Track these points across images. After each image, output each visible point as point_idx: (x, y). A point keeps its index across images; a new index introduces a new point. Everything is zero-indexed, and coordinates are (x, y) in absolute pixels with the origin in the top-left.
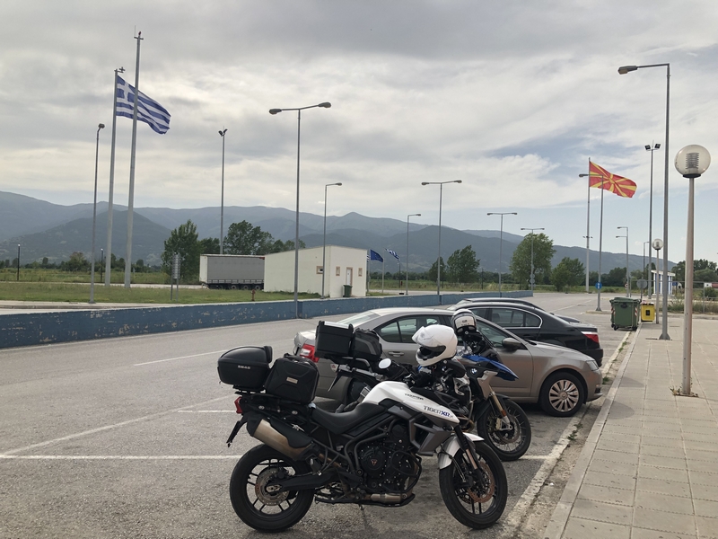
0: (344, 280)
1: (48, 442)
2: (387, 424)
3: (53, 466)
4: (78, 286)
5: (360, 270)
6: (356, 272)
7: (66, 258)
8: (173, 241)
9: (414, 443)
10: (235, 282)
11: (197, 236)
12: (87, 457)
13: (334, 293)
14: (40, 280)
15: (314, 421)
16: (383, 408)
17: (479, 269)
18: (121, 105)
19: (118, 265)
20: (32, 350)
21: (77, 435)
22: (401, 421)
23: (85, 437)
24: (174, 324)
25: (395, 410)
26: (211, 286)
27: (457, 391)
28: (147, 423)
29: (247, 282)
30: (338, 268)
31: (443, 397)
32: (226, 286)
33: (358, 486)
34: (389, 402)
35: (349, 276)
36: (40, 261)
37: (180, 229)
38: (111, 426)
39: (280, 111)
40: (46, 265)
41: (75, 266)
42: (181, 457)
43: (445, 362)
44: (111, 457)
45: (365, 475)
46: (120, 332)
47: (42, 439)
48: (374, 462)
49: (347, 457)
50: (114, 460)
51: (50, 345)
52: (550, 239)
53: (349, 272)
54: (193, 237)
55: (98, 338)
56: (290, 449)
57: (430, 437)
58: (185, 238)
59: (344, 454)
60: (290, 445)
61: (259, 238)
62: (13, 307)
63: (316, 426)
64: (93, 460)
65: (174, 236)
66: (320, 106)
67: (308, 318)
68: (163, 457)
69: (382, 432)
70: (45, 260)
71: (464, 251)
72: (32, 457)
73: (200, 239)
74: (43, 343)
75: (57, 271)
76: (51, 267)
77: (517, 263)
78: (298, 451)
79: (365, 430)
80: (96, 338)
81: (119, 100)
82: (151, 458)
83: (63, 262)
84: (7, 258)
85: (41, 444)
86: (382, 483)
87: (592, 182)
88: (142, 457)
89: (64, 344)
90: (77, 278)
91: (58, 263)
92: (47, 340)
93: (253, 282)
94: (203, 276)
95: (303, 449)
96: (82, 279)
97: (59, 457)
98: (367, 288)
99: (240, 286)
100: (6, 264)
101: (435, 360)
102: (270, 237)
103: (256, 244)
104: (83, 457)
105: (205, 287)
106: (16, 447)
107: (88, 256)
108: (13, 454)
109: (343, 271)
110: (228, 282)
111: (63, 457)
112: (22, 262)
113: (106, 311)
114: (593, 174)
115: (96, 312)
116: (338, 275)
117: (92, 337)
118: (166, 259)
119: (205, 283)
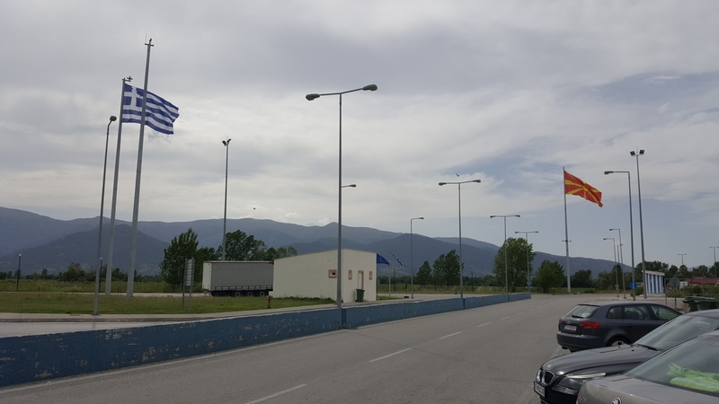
0: (356, 285)
4: (77, 295)
5: (371, 273)
6: (366, 276)
7: (64, 269)
10: (239, 288)
11: (197, 244)
13: (348, 299)
14: (39, 290)
17: (464, 273)
19: (119, 276)
24: (211, 343)
26: (214, 293)
29: (252, 288)
30: (350, 272)
32: (230, 293)
35: (360, 280)
36: (40, 272)
37: (181, 237)
39: (318, 96)
40: (45, 276)
41: (72, 276)
46: (144, 358)
52: (529, 243)
53: (360, 275)
54: (193, 244)
55: (115, 368)
58: (185, 246)
65: (174, 244)
66: (366, 89)
67: (353, 328)
70: (45, 271)
71: (449, 255)
73: (198, 248)
74: (40, 380)
75: (56, 281)
76: (50, 278)
81: (126, 107)
83: (61, 273)
84: (10, 270)
87: (568, 189)
89: (69, 380)
90: (75, 288)
91: (56, 274)
92: (45, 374)
93: (258, 288)
94: (207, 283)
96: (80, 288)
98: (377, 292)
99: (244, 293)
100: (9, 276)
102: (263, 245)
103: (250, 252)
105: (208, 295)
107: (85, 268)
109: (355, 274)
110: (232, 288)
112: (24, 273)
113: (127, 330)
114: (569, 183)
115: (113, 332)
116: (350, 279)
117: (107, 368)
118: (165, 268)
119: (208, 290)
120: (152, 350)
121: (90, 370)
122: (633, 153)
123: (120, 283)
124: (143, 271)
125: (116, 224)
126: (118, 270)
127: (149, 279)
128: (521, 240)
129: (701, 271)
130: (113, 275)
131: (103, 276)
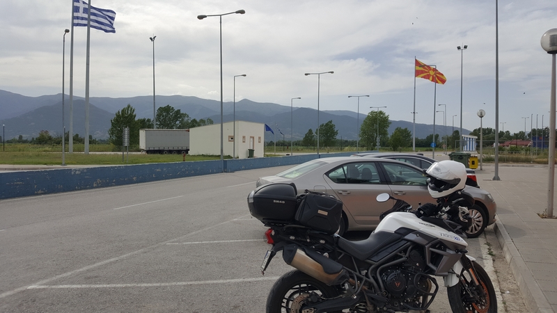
0: (248, 146)
1: (69, 273)
2: (405, 251)
3: (82, 294)
4: (49, 154)
5: (260, 138)
6: (256, 140)
7: (36, 135)
8: (117, 120)
9: (431, 265)
10: (166, 149)
11: (135, 116)
12: (108, 286)
13: (242, 155)
14: (20, 150)
15: (340, 249)
16: (399, 236)
17: (338, 137)
18: (78, 18)
19: (78, 140)
20: (30, 199)
21: (91, 267)
22: (417, 247)
23: (99, 268)
24: (135, 178)
25: (411, 237)
26: (148, 152)
27: (461, 219)
28: (145, 254)
29: (176, 148)
30: (244, 137)
31: (450, 224)
32: (160, 152)
33: (385, 306)
34: (405, 231)
35: (252, 143)
36: (17, 137)
37: (123, 111)
38: (117, 259)
39: (205, 17)
40: (21, 141)
41: (42, 140)
42: (189, 283)
43: (459, 193)
44: (129, 285)
45: (390, 295)
46: (95, 185)
47: (64, 270)
48: (397, 284)
49: (372, 280)
50: (133, 288)
51: (43, 196)
52: (386, 115)
53: (252, 139)
54: (132, 117)
55: (78, 190)
56: (326, 275)
57: (445, 259)
58: (126, 118)
59: (369, 278)
60: (326, 272)
61: (180, 117)
62: (6, 169)
63: (341, 254)
64: (115, 288)
65: (118, 116)
66: (237, 12)
67: (231, 172)
68: (174, 284)
69: (402, 257)
70: (21, 137)
71: (327, 124)
72: (61, 286)
73: (136, 119)
74: (38, 194)
75: (31, 144)
76: (25, 142)
77: (364, 132)
78: (333, 277)
79: (385, 255)
80: (76, 190)
81: (76, 14)
82: (163, 284)
83: (33, 138)
85: (65, 275)
86: (403, 302)
87: (417, 73)
88: (155, 285)
89: (53, 195)
90: (47, 148)
91: (30, 139)
92: (40, 192)
93: (180, 148)
94: (142, 145)
95: (338, 274)
96: (50, 149)
97: (84, 286)
98: (264, 152)
99: (170, 152)
101: (451, 191)
102: (188, 116)
103: (178, 122)
104: (105, 286)
105: (144, 153)
106: (44, 278)
107: (52, 134)
108: (44, 284)
109: (248, 139)
110: (161, 148)
111: (88, 286)
113: (84, 169)
114: (419, 68)
115: (76, 170)
116: (244, 142)
117: (74, 190)
118: (112, 133)
119: (143, 150)
120: (99, 181)
121: (64, 191)
122: (459, 48)
123: (80, 145)
124: (96, 136)
125: (73, 99)
126: (77, 135)
127: (102, 142)
128: (381, 113)
129: (520, 136)
130: (74, 139)
131: (67, 140)
